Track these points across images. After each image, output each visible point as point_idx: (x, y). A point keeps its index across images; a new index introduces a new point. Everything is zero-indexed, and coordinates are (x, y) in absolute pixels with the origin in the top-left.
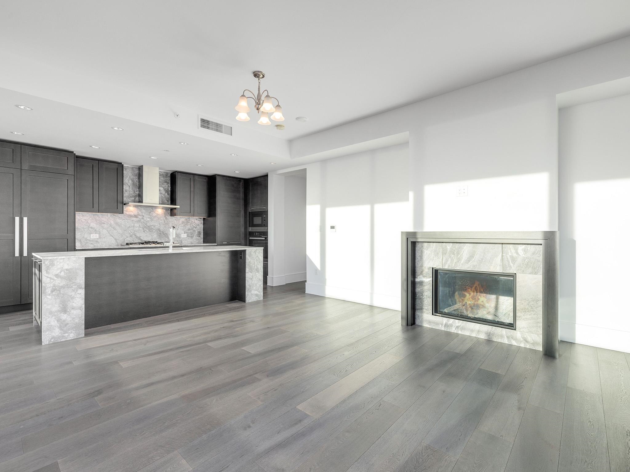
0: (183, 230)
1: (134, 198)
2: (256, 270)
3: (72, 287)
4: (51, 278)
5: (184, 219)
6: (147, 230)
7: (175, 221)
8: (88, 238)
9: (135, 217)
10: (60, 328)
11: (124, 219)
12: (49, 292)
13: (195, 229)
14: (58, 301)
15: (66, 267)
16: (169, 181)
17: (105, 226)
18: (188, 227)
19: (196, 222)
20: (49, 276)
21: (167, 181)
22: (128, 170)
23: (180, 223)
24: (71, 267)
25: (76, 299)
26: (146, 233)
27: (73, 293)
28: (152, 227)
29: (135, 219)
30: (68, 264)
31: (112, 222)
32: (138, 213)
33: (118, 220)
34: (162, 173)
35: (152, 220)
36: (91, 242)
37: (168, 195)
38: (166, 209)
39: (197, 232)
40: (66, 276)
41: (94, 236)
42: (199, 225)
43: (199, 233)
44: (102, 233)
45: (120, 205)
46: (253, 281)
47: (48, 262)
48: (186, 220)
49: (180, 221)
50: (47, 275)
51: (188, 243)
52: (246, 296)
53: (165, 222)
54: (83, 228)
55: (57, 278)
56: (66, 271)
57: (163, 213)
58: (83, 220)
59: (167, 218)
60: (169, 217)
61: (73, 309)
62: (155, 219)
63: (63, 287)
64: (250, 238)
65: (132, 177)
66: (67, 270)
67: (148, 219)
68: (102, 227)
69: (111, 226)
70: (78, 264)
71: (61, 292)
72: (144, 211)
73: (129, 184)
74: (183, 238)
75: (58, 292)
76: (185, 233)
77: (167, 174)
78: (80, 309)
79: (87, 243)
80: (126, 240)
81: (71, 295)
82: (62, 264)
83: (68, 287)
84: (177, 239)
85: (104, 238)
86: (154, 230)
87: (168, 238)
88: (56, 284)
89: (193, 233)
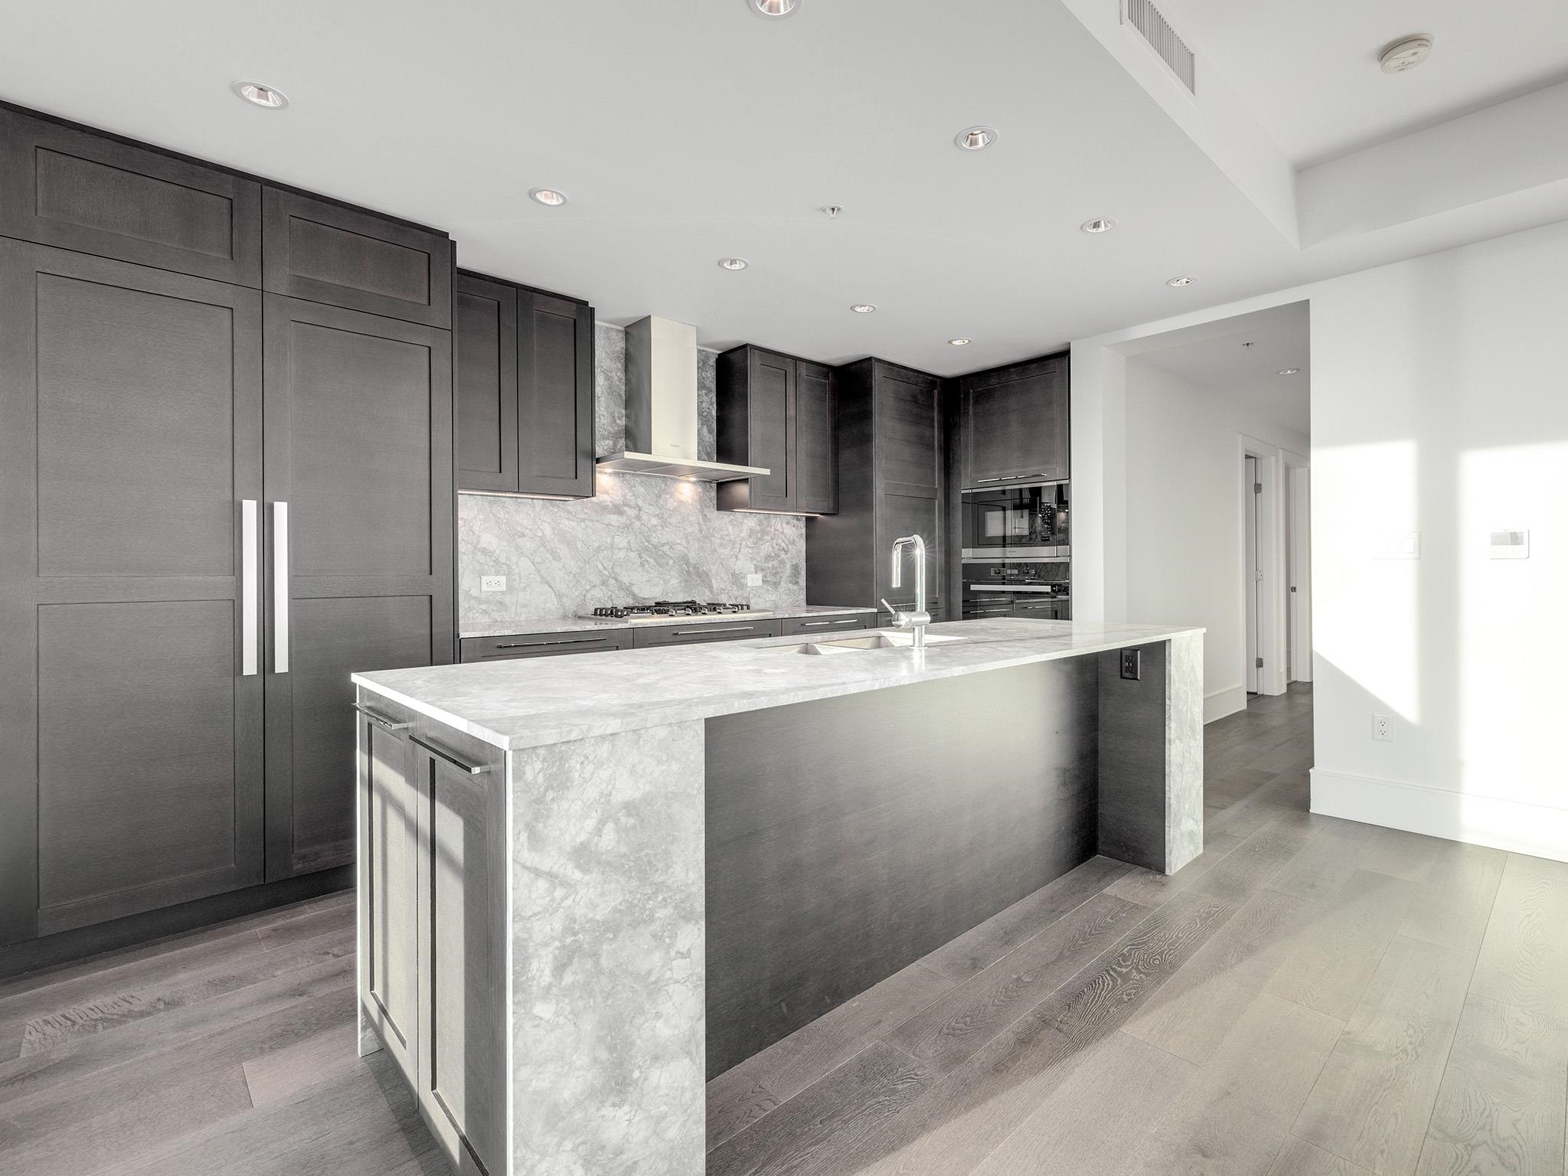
0: (752, 559)
1: (611, 442)
2: (1190, 726)
3: (651, 919)
4: (551, 876)
5: (755, 519)
6: (651, 561)
7: (730, 528)
8: (474, 592)
9: (614, 513)
11: (583, 520)
12: (547, 978)
13: (783, 556)
14: (588, 1025)
15: (627, 790)
16: (712, 382)
17: (528, 545)
18: (766, 548)
19: (786, 531)
20: (546, 865)
23: (744, 534)
24: (648, 788)
25: (670, 988)
26: (648, 572)
28: (666, 549)
29: (614, 519)
30: (632, 771)
31: (548, 531)
32: (624, 496)
33: (566, 522)
36: (484, 607)
37: (709, 433)
39: (788, 566)
40: (624, 849)
41: (493, 583)
42: (794, 542)
43: (795, 568)
44: (517, 571)
45: (584, 464)
46: (1184, 777)
47: (538, 765)
48: (760, 523)
49: (745, 527)
50: (529, 857)
52: (1168, 845)
53: (701, 531)
55: (586, 871)
56: (623, 820)
59: (708, 515)
60: (714, 514)
61: (656, 1058)
62: (673, 520)
63: (610, 928)
64: (974, 587)
66: (629, 807)
68: (518, 547)
69: (543, 545)
70: (675, 767)
71: (603, 961)
72: (641, 490)
74: (753, 588)
75: (589, 965)
76: (756, 572)
77: (708, 357)
79: (470, 609)
80: (589, 596)
81: (649, 973)
82: (604, 774)
83: (634, 925)
84: (736, 593)
85: (524, 589)
86: (671, 562)
87: (711, 587)
88: (580, 912)
89: (779, 570)
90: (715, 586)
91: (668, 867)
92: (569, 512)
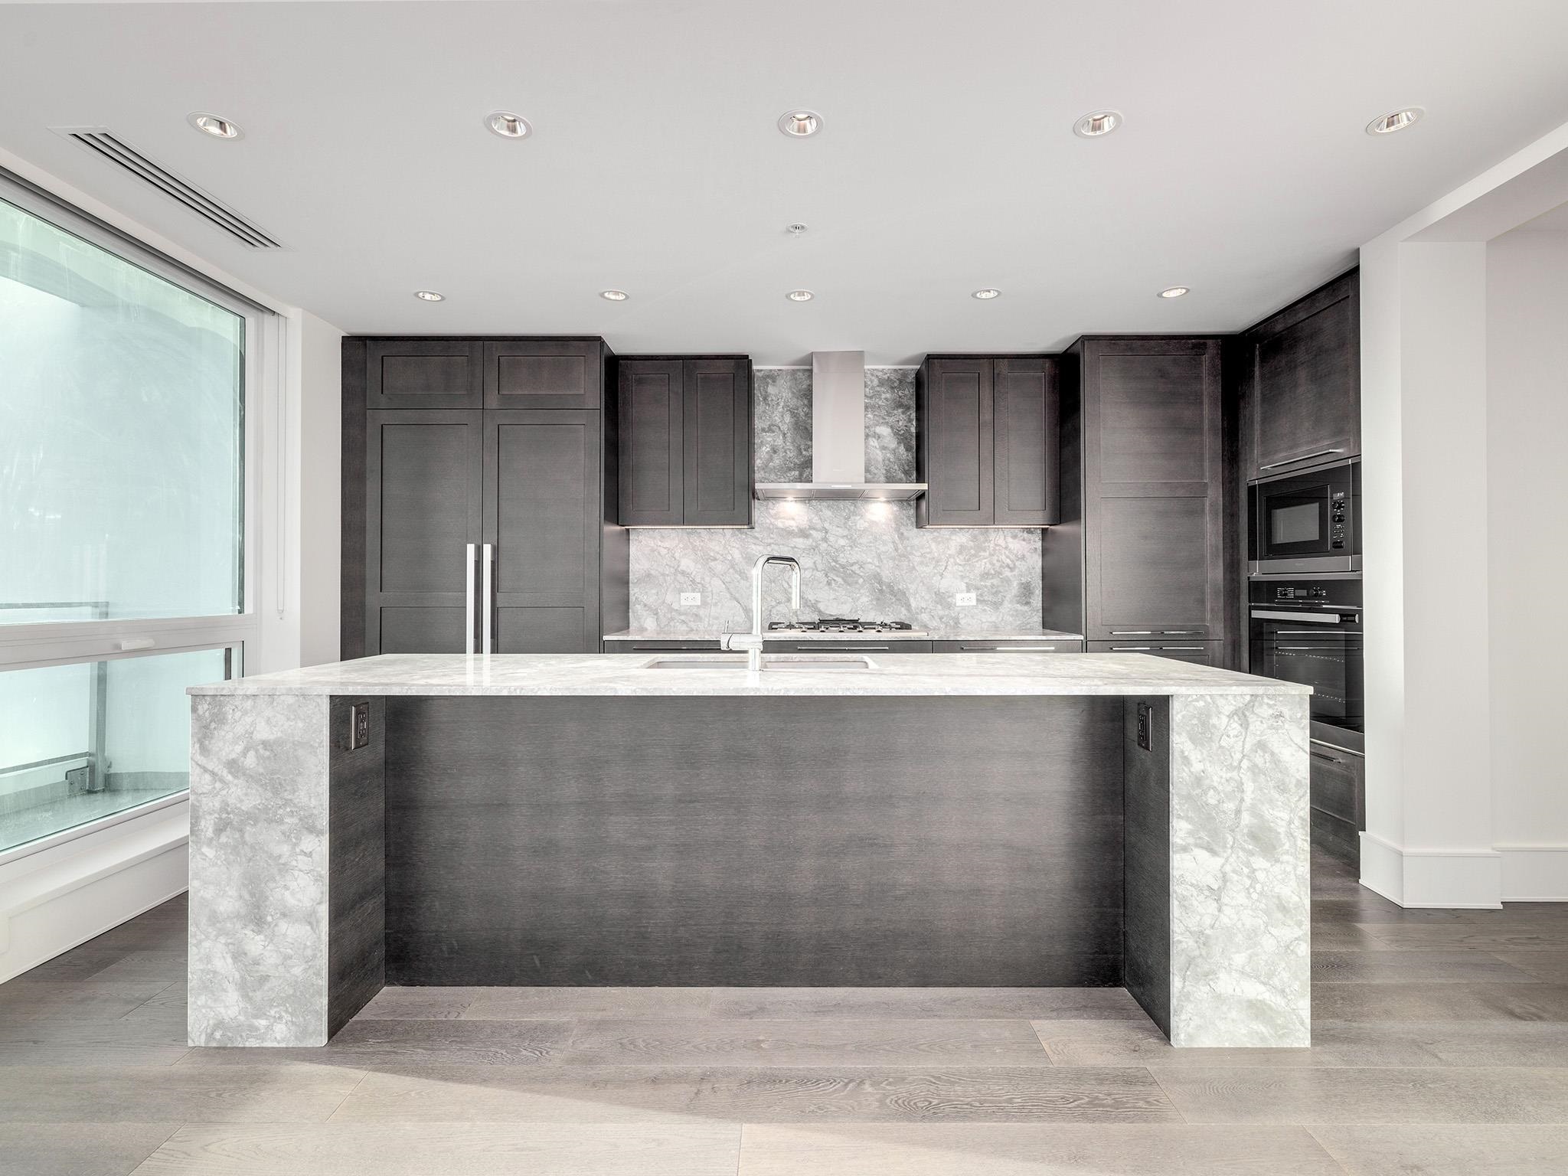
0: (962, 577)
1: (797, 473)
2: (1253, 836)
3: (281, 822)
4: (213, 774)
5: (967, 535)
6: (840, 580)
7: (933, 546)
8: (675, 606)
9: (799, 537)
10: (245, 989)
11: (770, 545)
12: (210, 833)
13: (1007, 573)
14: (236, 872)
15: (263, 733)
16: (910, 399)
17: (719, 567)
18: (982, 565)
19: (1011, 546)
20: (210, 767)
21: (905, 401)
22: (780, 382)
23: (952, 551)
24: (279, 734)
25: (296, 873)
26: (834, 590)
27: (285, 849)
28: (855, 568)
29: (800, 542)
30: (268, 721)
31: (737, 555)
32: (810, 521)
33: (753, 547)
34: (886, 377)
35: (854, 544)
36: (683, 618)
37: (907, 450)
38: (901, 500)
39: (1015, 584)
40: (261, 770)
41: (690, 599)
42: (1023, 558)
43: (1026, 590)
44: (710, 589)
45: (742, 496)
46: (1227, 910)
47: (206, 706)
48: (975, 538)
49: (953, 544)
51: (982, 630)
52: (1174, 1002)
53: (896, 550)
54: (663, 575)
55: (235, 777)
56: (262, 751)
57: (891, 517)
58: (664, 552)
59: (905, 534)
60: (912, 532)
61: (284, 915)
62: (864, 540)
63: (252, 817)
64: (1256, 614)
65: (793, 402)
66: (265, 744)
67: (842, 542)
68: (711, 570)
69: (733, 567)
70: (300, 724)
71: (247, 837)
72: (828, 513)
73: (784, 428)
74: (963, 608)
75: (237, 835)
76: (968, 591)
77: (905, 374)
78: (310, 923)
79: (672, 619)
80: (774, 611)
81: (280, 856)
82: (248, 719)
83: (270, 821)
84: (941, 613)
85: (716, 604)
86: (861, 581)
87: (908, 607)
88: (232, 801)
89: (1001, 589)
90: (913, 605)
91: (294, 791)
92: (757, 538)
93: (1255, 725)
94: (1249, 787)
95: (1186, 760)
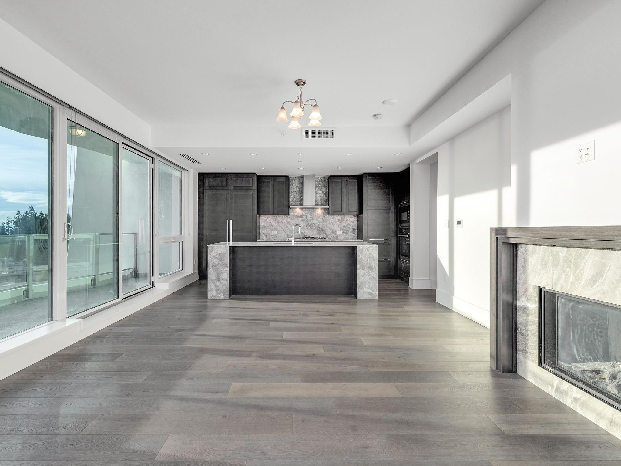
0: (339, 227)
1: (300, 202)
2: (369, 267)
3: (222, 265)
4: (212, 258)
5: (340, 217)
6: (310, 228)
7: (332, 219)
8: (271, 234)
10: (216, 290)
11: (293, 219)
12: (211, 267)
13: (349, 226)
14: (215, 273)
15: (219, 252)
17: (281, 224)
18: (344, 224)
19: (350, 219)
20: (211, 257)
21: (325, 185)
22: (296, 180)
23: (336, 221)
24: (222, 252)
25: (225, 273)
26: (308, 230)
27: (223, 269)
28: (313, 225)
29: (300, 219)
30: (220, 250)
31: (285, 222)
32: (303, 213)
33: (289, 220)
34: (321, 179)
35: (313, 219)
36: (272, 236)
37: (326, 197)
38: (325, 209)
39: (351, 228)
40: (219, 258)
41: (274, 232)
42: (353, 222)
43: (354, 230)
44: (279, 230)
45: (287, 208)
46: (365, 279)
47: (210, 248)
48: (342, 218)
49: (336, 219)
50: (210, 256)
51: (343, 239)
52: (357, 293)
53: (323, 220)
54: (268, 226)
55: (215, 259)
56: (219, 255)
57: (322, 213)
58: (268, 221)
59: (325, 217)
60: (327, 216)
61: (222, 279)
62: (315, 218)
63: (217, 265)
64: (399, 235)
65: (299, 185)
67: (310, 219)
68: (279, 225)
69: (284, 224)
70: (225, 251)
71: (217, 268)
73: (297, 191)
74: (339, 234)
75: (215, 267)
76: (340, 230)
77: (325, 179)
78: (226, 281)
81: (222, 271)
82: (217, 250)
83: (220, 265)
84: (334, 235)
85: (280, 233)
86: (315, 228)
87: (326, 234)
88: (214, 262)
89: (348, 230)
90: (327, 234)
91: (224, 261)
92: (290, 218)
93: (370, 251)
94: (369, 260)
95: (359, 256)
